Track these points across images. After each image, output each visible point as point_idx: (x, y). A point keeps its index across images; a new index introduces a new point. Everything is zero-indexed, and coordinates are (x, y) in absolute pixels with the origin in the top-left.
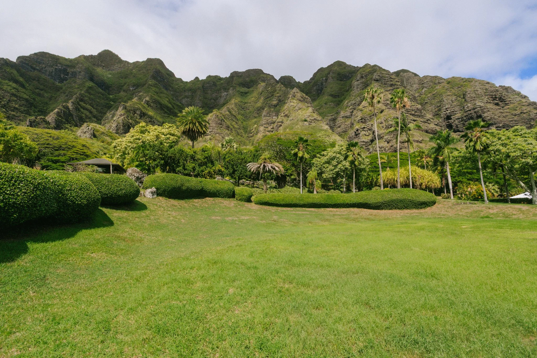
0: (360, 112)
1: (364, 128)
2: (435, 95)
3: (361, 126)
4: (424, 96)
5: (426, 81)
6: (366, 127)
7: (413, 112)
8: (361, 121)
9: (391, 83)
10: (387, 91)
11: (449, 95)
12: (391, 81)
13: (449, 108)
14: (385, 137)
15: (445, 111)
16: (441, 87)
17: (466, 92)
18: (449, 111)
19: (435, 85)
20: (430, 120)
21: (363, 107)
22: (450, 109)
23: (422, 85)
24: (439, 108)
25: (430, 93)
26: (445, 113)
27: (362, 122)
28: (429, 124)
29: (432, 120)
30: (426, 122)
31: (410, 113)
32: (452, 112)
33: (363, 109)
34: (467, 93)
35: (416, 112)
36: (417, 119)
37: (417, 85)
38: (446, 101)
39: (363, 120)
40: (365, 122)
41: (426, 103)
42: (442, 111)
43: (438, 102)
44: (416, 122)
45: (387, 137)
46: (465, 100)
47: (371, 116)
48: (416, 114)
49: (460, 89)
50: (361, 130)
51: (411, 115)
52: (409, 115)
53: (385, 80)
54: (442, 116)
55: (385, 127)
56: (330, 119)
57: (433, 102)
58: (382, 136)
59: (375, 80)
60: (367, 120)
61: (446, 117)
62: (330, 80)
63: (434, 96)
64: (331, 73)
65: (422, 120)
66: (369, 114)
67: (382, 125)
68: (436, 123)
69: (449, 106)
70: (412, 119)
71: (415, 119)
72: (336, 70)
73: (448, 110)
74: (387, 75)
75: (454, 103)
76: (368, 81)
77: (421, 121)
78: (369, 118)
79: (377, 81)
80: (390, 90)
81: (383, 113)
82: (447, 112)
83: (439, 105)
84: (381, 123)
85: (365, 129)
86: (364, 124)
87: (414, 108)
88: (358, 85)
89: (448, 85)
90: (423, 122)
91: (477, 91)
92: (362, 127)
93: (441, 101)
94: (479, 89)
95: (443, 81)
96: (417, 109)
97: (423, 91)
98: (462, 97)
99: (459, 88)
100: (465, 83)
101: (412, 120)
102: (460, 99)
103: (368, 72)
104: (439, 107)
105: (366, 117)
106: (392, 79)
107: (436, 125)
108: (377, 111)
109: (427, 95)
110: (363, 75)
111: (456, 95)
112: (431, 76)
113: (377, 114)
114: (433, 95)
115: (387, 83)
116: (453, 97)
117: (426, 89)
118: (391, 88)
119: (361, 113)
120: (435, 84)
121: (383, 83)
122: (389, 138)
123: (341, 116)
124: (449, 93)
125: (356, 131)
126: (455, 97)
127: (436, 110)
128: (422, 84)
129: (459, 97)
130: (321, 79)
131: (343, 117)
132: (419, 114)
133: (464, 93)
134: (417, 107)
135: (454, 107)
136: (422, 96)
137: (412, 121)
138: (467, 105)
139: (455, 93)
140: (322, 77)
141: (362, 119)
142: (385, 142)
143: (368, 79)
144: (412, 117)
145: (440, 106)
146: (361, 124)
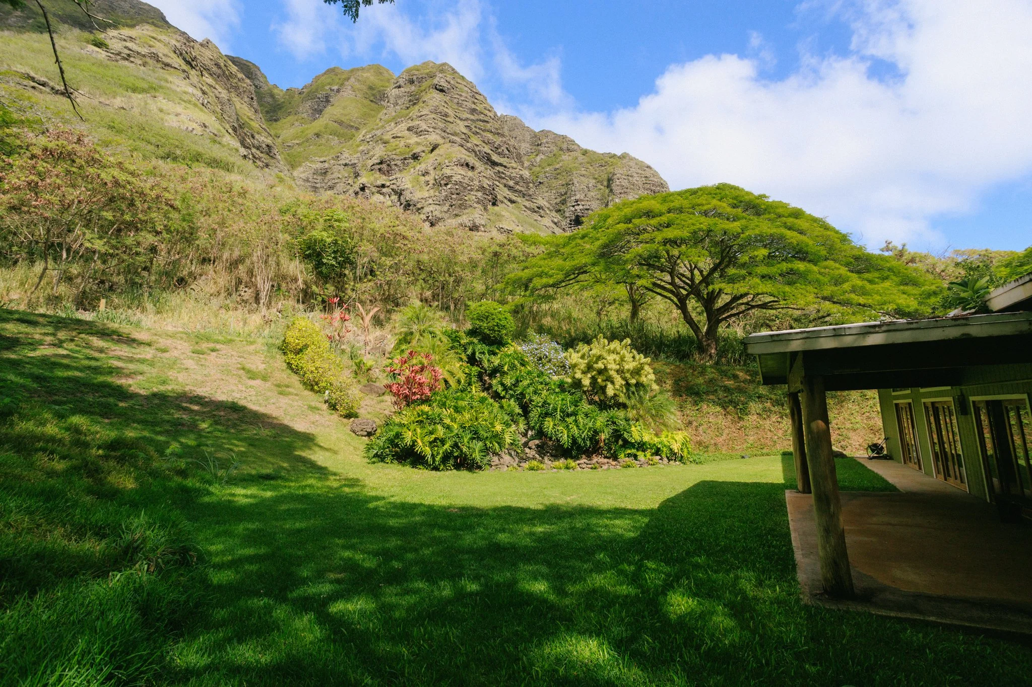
0: (381, 146)
1: (383, 186)
2: (558, 171)
3: (376, 179)
4: (538, 169)
5: (544, 141)
6: (388, 184)
7: (511, 183)
8: (379, 167)
9: (473, 106)
10: (461, 120)
11: (583, 176)
12: (474, 103)
13: (582, 200)
14: (426, 210)
15: (573, 206)
16: (570, 158)
17: (614, 174)
18: (581, 207)
19: (561, 152)
20: (543, 210)
21: (393, 138)
22: (583, 203)
23: (536, 147)
24: (564, 197)
25: (549, 165)
26: (573, 209)
27: (380, 170)
28: (541, 217)
29: (548, 212)
30: (535, 212)
31: (505, 181)
32: (587, 209)
33: (392, 140)
34: (615, 177)
35: (517, 183)
36: (519, 200)
37: (528, 145)
38: (578, 185)
39: (384, 166)
40: (388, 173)
41: (540, 183)
42: (569, 204)
43: (563, 185)
44: (514, 205)
45: (431, 208)
46: (611, 190)
47: (405, 159)
48: (517, 187)
49: (603, 168)
50: (374, 189)
51: (505, 186)
52: (501, 186)
53: (461, 95)
54: (567, 214)
55: (432, 182)
56: (316, 170)
57: (555, 183)
58: (419, 206)
59: (436, 88)
60: (393, 167)
61: (573, 218)
62: (347, 93)
63: (557, 173)
64: (352, 79)
65: (527, 204)
66: (401, 154)
67: (427, 178)
68: (556, 220)
69: (582, 198)
70: (507, 197)
71: (514, 198)
72: (367, 78)
73: (578, 205)
74: (466, 89)
75: (592, 194)
76: (422, 91)
77: (526, 207)
78: (399, 163)
79: (442, 91)
80: (467, 119)
81: (436, 152)
82: (577, 207)
83: (563, 191)
84: (426, 173)
85: (384, 190)
86: (384, 177)
87: (515, 175)
88: (399, 97)
89: (584, 157)
90: (529, 209)
91: (632, 176)
92: (379, 183)
93: (567, 184)
94: (635, 175)
95: (576, 147)
96: (521, 176)
97: (538, 159)
98: (605, 183)
99: (602, 166)
100: (612, 160)
101: (505, 197)
102: (602, 187)
103: (427, 74)
104: (562, 195)
105: (394, 160)
106: (476, 101)
107: (555, 224)
108: (424, 148)
109: (543, 168)
110: (415, 78)
111: (596, 179)
112: (555, 134)
113: (423, 154)
114: (556, 169)
115: (464, 102)
116: (591, 181)
117: (543, 157)
118: (472, 117)
119: (384, 149)
120: (561, 149)
121: (456, 101)
122: (437, 213)
123: (341, 162)
124: (584, 172)
125: (358, 189)
126: (594, 181)
127: (558, 200)
128: (538, 145)
129: (601, 182)
130: (327, 88)
131: (346, 165)
132: (523, 189)
133: (610, 176)
134: (521, 172)
135: (590, 201)
136: (534, 169)
137: (506, 201)
138: (613, 200)
139: (593, 175)
140: (329, 84)
141: (381, 163)
142: (424, 221)
143: (423, 88)
144: (507, 192)
145: (566, 193)
146: (378, 174)
